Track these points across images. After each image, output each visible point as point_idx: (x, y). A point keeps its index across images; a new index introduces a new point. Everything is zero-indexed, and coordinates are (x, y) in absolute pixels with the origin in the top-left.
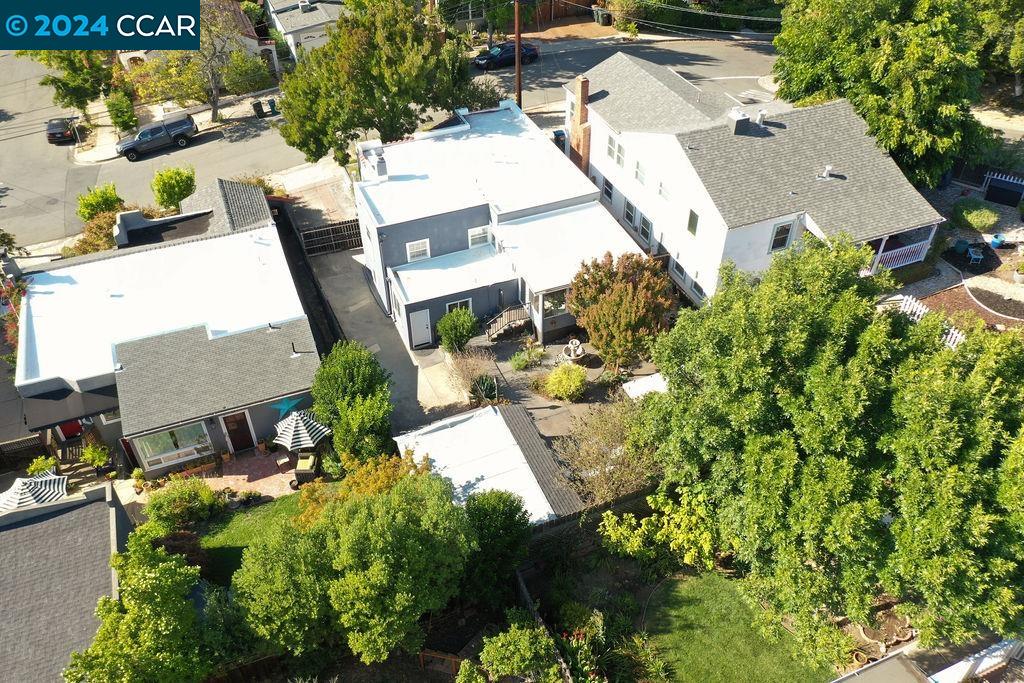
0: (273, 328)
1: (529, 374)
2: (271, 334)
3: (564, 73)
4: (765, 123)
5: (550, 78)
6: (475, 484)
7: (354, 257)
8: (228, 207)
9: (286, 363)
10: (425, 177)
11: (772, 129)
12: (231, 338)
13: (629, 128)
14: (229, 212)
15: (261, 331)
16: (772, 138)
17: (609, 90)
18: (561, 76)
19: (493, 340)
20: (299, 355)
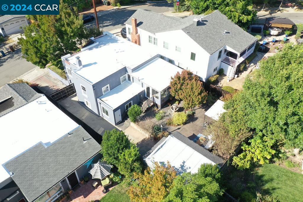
0: (70, 134)
1: (164, 120)
2: (70, 137)
3: (106, 22)
4: (202, 21)
5: (102, 24)
6: (183, 165)
7: (72, 99)
8: (19, 94)
9: (83, 146)
10: (95, 63)
11: (205, 22)
12: (55, 144)
13: (157, 32)
14: (20, 95)
15: (65, 137)
16: (206, 25)
17: (143, 21)
18: (106, 23)
19: (144, 113)
20: (86, 141)
